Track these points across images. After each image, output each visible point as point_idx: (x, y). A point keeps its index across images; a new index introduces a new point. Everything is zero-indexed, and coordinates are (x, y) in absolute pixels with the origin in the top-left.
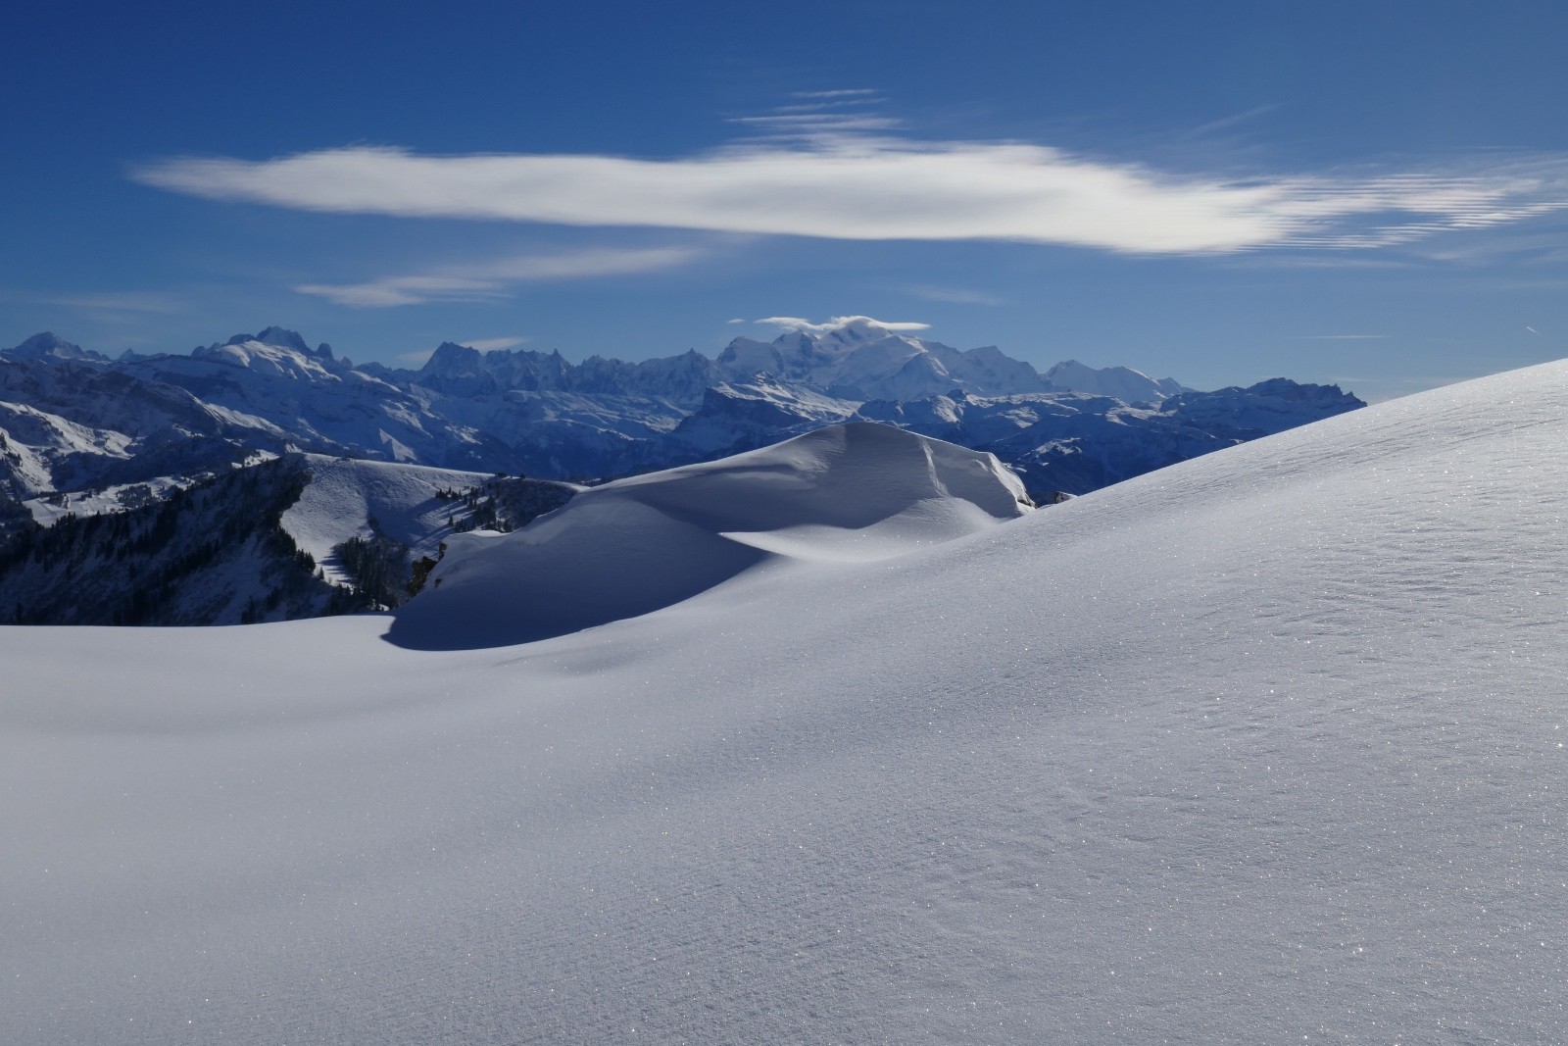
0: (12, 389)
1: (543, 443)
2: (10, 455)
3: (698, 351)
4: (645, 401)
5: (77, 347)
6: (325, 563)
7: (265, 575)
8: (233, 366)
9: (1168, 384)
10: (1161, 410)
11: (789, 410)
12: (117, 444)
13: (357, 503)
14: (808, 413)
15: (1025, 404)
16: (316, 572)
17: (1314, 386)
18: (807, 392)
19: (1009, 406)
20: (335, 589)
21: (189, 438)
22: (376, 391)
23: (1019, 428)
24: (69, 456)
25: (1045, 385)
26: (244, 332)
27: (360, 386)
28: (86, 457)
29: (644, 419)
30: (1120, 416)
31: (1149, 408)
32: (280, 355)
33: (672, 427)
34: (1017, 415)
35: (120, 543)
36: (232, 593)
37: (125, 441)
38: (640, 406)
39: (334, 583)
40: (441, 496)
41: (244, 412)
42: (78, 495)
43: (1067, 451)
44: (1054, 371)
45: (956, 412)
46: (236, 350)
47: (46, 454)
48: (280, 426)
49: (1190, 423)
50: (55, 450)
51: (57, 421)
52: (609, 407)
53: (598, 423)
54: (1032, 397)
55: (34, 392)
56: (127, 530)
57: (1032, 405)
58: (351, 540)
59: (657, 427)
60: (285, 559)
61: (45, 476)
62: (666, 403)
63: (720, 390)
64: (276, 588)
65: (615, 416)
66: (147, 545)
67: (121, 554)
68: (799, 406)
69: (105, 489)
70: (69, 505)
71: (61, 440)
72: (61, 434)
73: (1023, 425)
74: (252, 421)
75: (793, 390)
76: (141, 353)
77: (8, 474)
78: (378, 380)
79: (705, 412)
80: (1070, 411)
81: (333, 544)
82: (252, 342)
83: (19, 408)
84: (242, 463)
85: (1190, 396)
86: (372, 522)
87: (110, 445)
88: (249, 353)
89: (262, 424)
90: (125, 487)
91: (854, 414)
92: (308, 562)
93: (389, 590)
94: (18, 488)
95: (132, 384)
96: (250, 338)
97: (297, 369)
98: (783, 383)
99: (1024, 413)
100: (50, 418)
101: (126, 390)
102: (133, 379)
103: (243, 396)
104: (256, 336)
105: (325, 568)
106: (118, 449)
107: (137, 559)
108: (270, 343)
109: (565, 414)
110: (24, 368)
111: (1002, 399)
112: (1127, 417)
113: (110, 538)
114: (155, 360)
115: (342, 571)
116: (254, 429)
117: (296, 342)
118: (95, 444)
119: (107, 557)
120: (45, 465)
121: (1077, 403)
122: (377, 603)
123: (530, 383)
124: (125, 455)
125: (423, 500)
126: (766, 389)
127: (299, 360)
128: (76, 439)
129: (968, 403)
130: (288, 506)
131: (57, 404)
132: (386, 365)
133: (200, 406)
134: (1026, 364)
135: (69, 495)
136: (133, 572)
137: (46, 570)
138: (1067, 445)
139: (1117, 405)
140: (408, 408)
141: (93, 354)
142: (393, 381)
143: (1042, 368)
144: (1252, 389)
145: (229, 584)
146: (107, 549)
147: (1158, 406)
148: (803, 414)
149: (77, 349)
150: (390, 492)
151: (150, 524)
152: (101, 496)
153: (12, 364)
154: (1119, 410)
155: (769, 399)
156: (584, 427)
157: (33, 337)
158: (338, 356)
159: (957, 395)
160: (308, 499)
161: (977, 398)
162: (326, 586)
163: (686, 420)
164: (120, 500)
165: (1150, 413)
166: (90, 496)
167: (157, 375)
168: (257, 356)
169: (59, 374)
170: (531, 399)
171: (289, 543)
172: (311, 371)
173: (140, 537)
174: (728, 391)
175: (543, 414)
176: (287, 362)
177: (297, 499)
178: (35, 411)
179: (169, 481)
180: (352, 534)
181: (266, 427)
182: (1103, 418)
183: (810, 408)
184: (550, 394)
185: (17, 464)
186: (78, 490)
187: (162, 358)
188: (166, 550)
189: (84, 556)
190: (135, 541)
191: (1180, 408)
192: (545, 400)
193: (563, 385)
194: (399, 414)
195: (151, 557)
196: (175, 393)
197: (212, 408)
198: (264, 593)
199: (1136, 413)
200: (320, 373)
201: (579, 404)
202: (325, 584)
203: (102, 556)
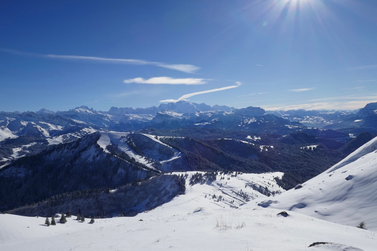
0: (40, 119)
1: (130, 123)
2: (42, 131)
3: (155, 106)
4: (147, 115)
5: (49, 110)
6: (105, 149)
7: (96, 151)
8: (77, 113)
9: (232, 108)
10: (232, 112)
11: (171, 115)
12: (60, 128)
13: (109, 139)
14: (174, 116)
15: (210, 113)
16: (104, 151)
17: (256, 107)
18: (173, 112)
19: (207, 113)
20: (107, 153)
21: (72, 126)
22: (101, 115)
23: (209, 117)
24: (52, 130)
25: (212, 109)
26: (78, 106)
27: (99, 115)
28: (55, 130)
29: (147, 118)
30: (225, 114)
31: (229, 112)
32: (85, 110)
33: (152, 119)
34: (209, 115)
35: (70, 147)
36: (91, 155)
37: (61, 127)
38: (146, 116)
39: (107, 152)
40: (122, 137)
41: (79, 121)
42: (55, 137)
43: (217, 120)
44: (214, 106)
45: (198, 114)
46: (77, 110)
47: (48, 130)
48: (86, 123)
49: (237, 115)
50: (49, 129)
51: (49, 125)
52: (141, 116)
53: (139, 119)
54: (211, 111)
55: (44, 119)
56: (71, 145)
57: (211, 113)
58: (109, 145)
59: (149, 119)
60: (99, 149)
61: (48, 134)
62: (150, 115)
63: (159, 113)
64: (98, 154)
65: (142, 118)
66: (75, 147)
67: (71, 149)
68: (173, 115)
69: (59, 136)
70: (54, 139)
71: (50, 128)
72: (50, 127)
73: (210, 116)
74: (81, 122)
75: (171, 112)
76: (60, 111)
77: (42, 134)
78: (102, 114)
79: (157, 116)
80: (217, 113)
81: (106, 146)
82: (80, 109)
83: (43, 123)
84: (82, 130)
85: (237, 110)
86: (111, 142)
87: (59, 128)
88: (79, 110)
89: (83, 122)
90: (63, 135)
91: (182, 116)
92: (102, 149)
93: (116, 153)
94: (43, 136)
95: (61, 117)
96: (79, 108)
97: (88, 113)
98: (170, 111)
99: (210, 114)
100: (48, 124)
101: (60, 118)
102: (61, 116)
103: (79, 118)
104: (80, 107)
105: (105, 150)
106: (60, 129)
107: (73, 150)
108: (82, 108)
109: (134, 118)
110: (42, 115)
111: (206, 112)
112: (226, 114)
113: (68, 146)
114: (63, 112)
115: (108, 150)
116: (82, 124)
117: (87, 108)
118: (56, 128)
119: (68, 150)
120: (48, 132)
121: (218, 112)
122: (114, 155)
123: (127, 113)
124: (61, 130)
125: (119, 138)
126: (167, 112)
127: (88, 111)
128: (53, 127)
129: (200, 113)
130: (98, 140)
131: (47, 121)
132: (102, 111)
133: (72, 120)
134: (209, 106)
135: (53, 137)
136: (73, 152)
137: (58, 152)
138: (217, 119)
139: (225, 112)
140: (107, 118)
141: (52, 112)
142: (104, 114)
143: (212, 106)
144: (246, 108)
145: (90, 153)
146: (68, 148)
147: (231, 112)
148: (173, 116)
149: (49, 111)
150: (114, 137)
151: (75, 144)
152: (59, 137)
153: (39, 115)
154: (225, 113)
155: (168, 114)
156: (137, 120)
157: (41, 109)
158: (94, 110)
159: (198, 112)
160: (101, 139)
161: (202, 112)
162: (106, 153)
163: (154, 118)
164: (62, 138)
165: (230, 113)
166: (57, 137)
167: (64, 115)
168: (81, 111)
169: (48, 116)
170: (128, 116)
171: (99, 146)
172: (90, 113)
173: (73, 146)
174: (161, 113)
175: (130, 118)
176: (86, 112)
177: (99, 139)
178: (45, 123)
179: (70, 134)
180: (109, 144)
181: (83, 123)
182: (223, 114)
183: (174, 115)
184: (131, 115)
185: (43, 132)
186: (55, 136)
187: (65, 112)
188: (78, 148)
189: (64, 150)
190: (73, 147)
191: (235, 112)
192: (130, 116)
193: (133, 113)
194: (106, 119)
195: (76, 149)
196: (68, 118)
197: (74, 120)
198: (96, 154)
199: (228, 113)
200: (92, 113)
201: (136, 116)
202: (105, 152)
203: (67, 150)
